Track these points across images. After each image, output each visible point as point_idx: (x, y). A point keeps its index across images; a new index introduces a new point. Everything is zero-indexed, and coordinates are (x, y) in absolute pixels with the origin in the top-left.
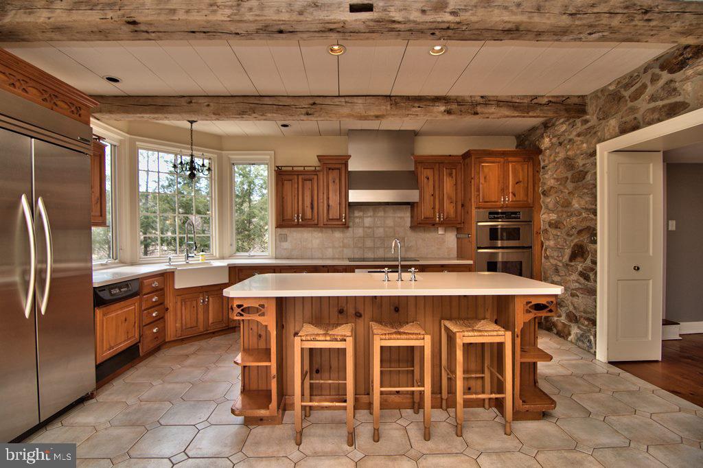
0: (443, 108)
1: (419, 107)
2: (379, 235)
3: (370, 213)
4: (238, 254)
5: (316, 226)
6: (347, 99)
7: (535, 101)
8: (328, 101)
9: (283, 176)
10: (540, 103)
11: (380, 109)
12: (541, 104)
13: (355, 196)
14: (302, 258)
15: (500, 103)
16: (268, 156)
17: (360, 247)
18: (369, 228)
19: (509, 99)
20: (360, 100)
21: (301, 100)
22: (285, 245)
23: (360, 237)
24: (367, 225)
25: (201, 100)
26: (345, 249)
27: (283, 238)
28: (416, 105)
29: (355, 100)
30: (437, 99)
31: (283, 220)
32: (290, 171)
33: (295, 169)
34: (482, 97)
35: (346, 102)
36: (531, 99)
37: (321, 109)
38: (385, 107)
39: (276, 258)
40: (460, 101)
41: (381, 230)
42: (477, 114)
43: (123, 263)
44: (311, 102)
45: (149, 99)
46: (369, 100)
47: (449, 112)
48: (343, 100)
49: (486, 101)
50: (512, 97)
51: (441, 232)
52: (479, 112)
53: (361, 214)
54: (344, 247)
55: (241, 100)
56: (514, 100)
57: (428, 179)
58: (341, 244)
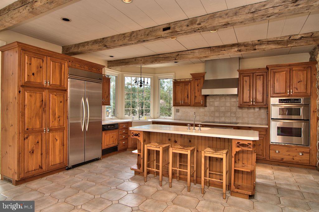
0: (236, 49)
1: (224, 50)
2: (222, 111)
3: (218, 99)
4: (161, 117)
5: (189, 106)
6: (191, 51)
7: (292, 38)
8: (183, 53)
9: (176, 83)
10: (295, 38)
11: (206, 54)
12: (296, 40)
13: (205, 92)
14: (185, 120)
15: (269, 42)
16: (172, 75)
17: (213, 116)
18: (217, 107)
19: (274, 40)
20: (197, 51)
21: (173, 54)
22: (179, 114)
23: (212, 111)
24: (216, 105)
25: (139, 59)
27: (178, 111)
29: (195, 51)
30: (233, 45)
31: (176, 103)
32: (179, 82)
33: (181, 80)
34: (259, 41)
35: (191, 52)
36: (289, 37)
37: (181, 57)
38: (208, 53)
39: (174, 120)
40: (245, 45)
41: (223, 108)
42: (256, 50)
43: (118, 118)
44: (177, 54)
45: (123, 60)
46: (201, 50)
47: (240, 51)
48: (190, 51)
49: (260, 42)
50: (277, 38)
51: (257, 110)
52: (256, 49)
53: (213, 100)
54: (204, 116)
55: (152, 57)
56: (278, 39)
57: (246, 81)
58: (203, 115)
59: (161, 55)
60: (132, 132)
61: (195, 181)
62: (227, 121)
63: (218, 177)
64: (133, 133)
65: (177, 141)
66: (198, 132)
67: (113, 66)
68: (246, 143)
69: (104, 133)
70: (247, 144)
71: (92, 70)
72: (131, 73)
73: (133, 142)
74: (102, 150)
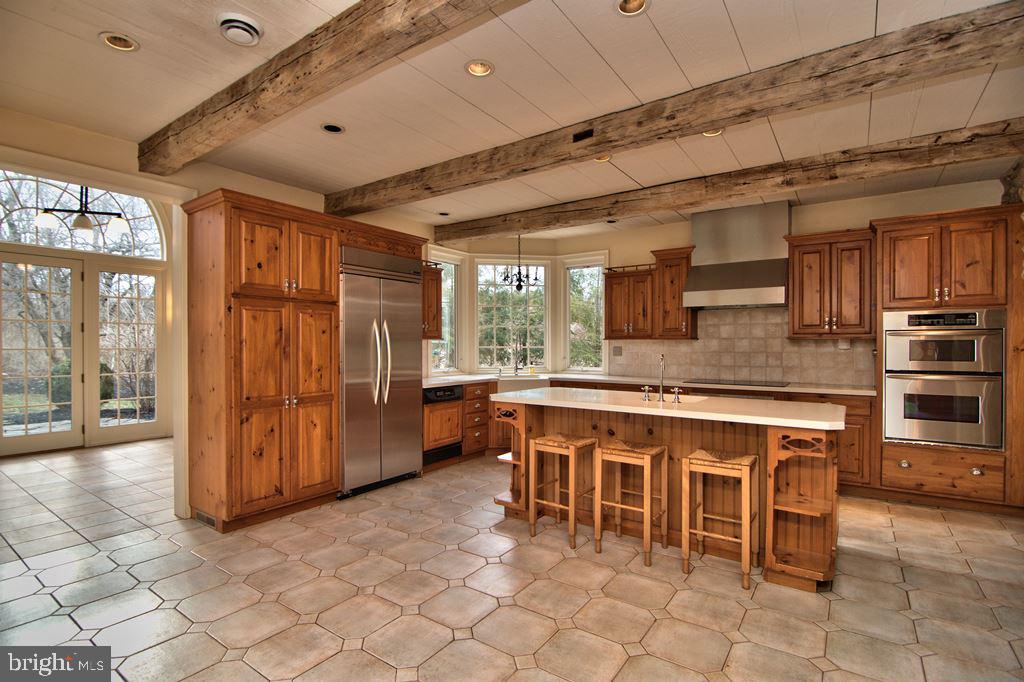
0: (779, 180)
1: (744, 184)
2: (741, 350)
3: (729, 318)
4: (572, 368)
5: (650, 337)
6: (653, 190)
7: (944, 140)
8: (631, 197)
9: (612, 277)
10: (955, 141)
11: (692, 196)
12: (956, 144)
14: (639, 376)
15: (874, 155)
16: (602, 257)
17: (715, 366)
18: (728, 339)
19: (890, 147)
20: (668, 189)
21: (603, 199)
22: (620, 360)
23: (715, 352)
24: (724, 335)
25: (514, 217)
26: (693, 368)
27: (618, 352)
28: (742, 181)
29: (662, 189)
30: (770, 169)
31: (612, 331)
32: (621, 273)
33: (626, 269)
34: (844, 152)
35: (652, 194)
36: (934, 139)
37: (624, 207)
38: (699, 192)
39: (610, 375)
40: (805, 166)
41: (745, 343)
42: (836, 178)
43: (463, 372)
44: (614, 200)
46: (677, 187)
47: (789, 183)
48: (648, 192)
49: (850, 157)
50: (899, 142)
52: (838, 174)
53: (716, 320)
54: (692, 364)
55: (546, 211)
56: (903, 146)
57: (811, 267)
58: (688, 360)
59: (570, 205)
60: (497, 406)
61: (665, 539)
62: (756, 377)
63: (730, 529)
64: (498, 409)
65: (614, 430)
66: (671, 408)
67: (448, 239)
68: (807, 437)
69: (427, 410)
70: (809, 439)
71: (397, 250)
72: (495, 254)
73: (500, 434)
74: (424, 452)
